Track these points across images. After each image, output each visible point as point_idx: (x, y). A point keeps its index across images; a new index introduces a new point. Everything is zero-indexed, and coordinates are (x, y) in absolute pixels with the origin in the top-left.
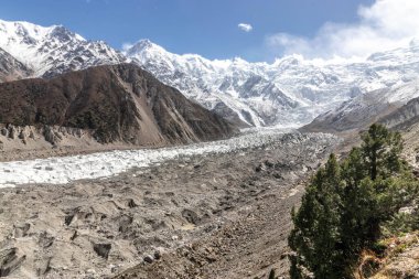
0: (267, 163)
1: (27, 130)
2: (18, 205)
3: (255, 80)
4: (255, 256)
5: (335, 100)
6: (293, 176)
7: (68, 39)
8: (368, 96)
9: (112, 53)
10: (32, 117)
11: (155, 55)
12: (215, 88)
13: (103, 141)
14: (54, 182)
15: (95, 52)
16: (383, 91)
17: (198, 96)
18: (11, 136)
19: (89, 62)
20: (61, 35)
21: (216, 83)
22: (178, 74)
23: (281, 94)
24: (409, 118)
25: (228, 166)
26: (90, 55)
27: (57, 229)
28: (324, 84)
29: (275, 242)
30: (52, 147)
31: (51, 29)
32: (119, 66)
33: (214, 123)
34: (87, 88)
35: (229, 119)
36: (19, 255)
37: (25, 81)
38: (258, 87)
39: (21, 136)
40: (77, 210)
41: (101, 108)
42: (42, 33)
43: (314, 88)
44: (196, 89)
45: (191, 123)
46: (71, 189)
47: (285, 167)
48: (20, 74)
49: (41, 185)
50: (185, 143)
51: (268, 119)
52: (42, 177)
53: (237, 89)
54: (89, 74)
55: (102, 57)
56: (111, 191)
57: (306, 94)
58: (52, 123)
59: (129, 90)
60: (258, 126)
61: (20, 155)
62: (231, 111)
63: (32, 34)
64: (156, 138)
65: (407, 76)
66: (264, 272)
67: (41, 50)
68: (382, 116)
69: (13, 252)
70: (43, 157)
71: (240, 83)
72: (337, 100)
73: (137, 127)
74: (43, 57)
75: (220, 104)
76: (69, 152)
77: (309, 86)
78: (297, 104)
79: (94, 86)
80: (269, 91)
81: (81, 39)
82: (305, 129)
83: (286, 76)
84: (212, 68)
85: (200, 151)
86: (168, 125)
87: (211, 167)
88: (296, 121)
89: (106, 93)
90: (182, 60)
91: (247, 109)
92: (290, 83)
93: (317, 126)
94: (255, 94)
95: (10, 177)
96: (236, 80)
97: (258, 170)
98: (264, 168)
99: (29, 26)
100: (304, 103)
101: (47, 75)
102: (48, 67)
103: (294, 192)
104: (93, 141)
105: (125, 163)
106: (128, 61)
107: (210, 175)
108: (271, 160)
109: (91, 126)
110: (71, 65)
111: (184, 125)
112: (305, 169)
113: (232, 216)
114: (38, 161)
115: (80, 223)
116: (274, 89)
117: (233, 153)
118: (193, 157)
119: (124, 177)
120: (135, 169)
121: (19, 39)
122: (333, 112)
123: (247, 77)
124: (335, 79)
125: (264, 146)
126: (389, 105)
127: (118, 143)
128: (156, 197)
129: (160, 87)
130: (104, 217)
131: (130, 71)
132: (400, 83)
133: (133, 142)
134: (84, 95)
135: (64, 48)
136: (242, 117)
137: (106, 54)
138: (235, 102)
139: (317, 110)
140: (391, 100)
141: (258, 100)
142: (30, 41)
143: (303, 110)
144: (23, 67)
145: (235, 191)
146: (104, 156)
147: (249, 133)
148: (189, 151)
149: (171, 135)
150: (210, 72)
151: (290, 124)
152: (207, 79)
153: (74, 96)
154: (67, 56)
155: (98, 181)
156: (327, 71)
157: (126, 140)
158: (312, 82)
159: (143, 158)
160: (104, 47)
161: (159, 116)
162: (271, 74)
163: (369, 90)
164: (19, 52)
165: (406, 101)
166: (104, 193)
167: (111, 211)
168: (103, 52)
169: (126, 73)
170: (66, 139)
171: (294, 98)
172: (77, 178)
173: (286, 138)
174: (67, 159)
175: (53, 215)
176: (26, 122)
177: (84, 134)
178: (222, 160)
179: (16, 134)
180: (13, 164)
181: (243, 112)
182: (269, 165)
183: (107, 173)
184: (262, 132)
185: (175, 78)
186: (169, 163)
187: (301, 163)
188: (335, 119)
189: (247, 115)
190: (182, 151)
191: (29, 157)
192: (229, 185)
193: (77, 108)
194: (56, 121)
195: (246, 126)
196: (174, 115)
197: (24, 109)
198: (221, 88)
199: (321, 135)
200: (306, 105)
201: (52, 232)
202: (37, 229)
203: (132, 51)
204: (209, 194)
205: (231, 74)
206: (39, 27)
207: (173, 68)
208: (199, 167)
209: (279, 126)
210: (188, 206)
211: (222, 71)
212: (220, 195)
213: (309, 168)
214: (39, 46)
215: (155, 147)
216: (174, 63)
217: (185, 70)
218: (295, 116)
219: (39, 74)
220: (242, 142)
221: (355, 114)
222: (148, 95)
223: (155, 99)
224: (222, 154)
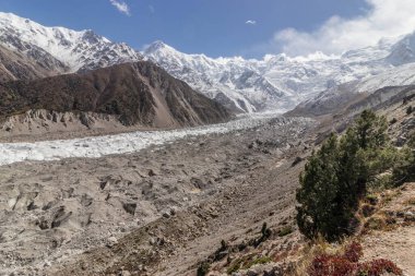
0: (257, 142)
1: (67, 116)
2: (64, 174)
3: (249, 74)
4: (249, 214)
5: (314, 90)
6: (278, 151)
7: (96, 41)
8: (342, 87)
9: (132, 52)
10: (71, 105)
11: (168, 54)
12: (216, 81)
13: (127, 124)
14: (90, 156)
15: (119, 52)
16: (355, 83)
17: (202, 88)
18: (55, 120)
19: (114, 61)
20: (91, 37)
21: (217, 77)
22: (186, 70)
23: (269, 85)
24: (375, 105)
25: (227, 144)
26: (115, 55)
27: (94, 192)
28: (305, 77)
29: (264, 203)
30: (87, 129)
31: (82, 33)
32: (138, 63)
33: (215, 110)
34: (113, 81)
35: (228, 106)
36: (67, 210)
37: (64, 76)
38: (251, 80)
39: (62, 121)
40: (109, 178)
41: (124, 97)
42: (74, 36)
43: (297, 80)
44: (200, 82)
45: (196, 109)
46: (103, 162)
47: (273, 145)
48: (59, 71)
49: (80, 159)
50: (192, 125)
51: (259, 106)
52: (81, 152)
53: (234, 81)
54: (114, 70)
55: (125, 56)
56: (134, 163)
57: (290, 85)
58: (86, 110)
59: (146, 82)
60: (251, 111)
61: (63, 135)
62: (229, 100)
63: (68, 38)
64: (169, 122)
65: (375, 70)
66: (256, 225)
67: (75, 50)
68: (353, 103)
69: (62, 209)
70: (80, 136)
71: (237, 77)
72: (316, 90)
73: (154, 113)
74: (77, 56)
75: (220, 94)
76: (100, 133)
77: (292, 79)
78: (282, 94)
79: (119, 81)
80: (260, 83)
81: (107, 41)
82: (289, 114)
83: (273, 71)
84: (213, 64)
85: (204, 132)
86: (178, 111)
87: (213, 145)
88: (281, 108)
89: (128, 86)
90: (188, 58)
91: (242, 98)
92: (278, 76)
93: (298, 111)
94: (248, 86)
95: (56, 153)
96: (233, 75)
97: (250, 147)
98: (255, 145)
99: (61, 29)
100: (289, 93)
101: (80, 71)
102: (81, 64)
103: (279, 164)
104: (119, 124)
105: (144, 142)
106: (146, 59)
107: (212, 151)
108: (261, 140)
109: (117, 112)
110: (100, 63)
111: (191, 111)
112: (288, 146)
113: (230, 183)
114: (76, 140)
115: (112, 188)
116: (264, 82)
117: (231, 134)
118: (199, 137)
119: (144, 152)
120: (153, 146)
121: (57, 41)
122: (313, 100)
123: (242, 72)
124: (315, 73)
125: (255, 128)
126: (359, 95)
127: (139, 126)
128: (170, 168)
129: (171, 80)
130: (130, 183)
131: (147, 68)
132: (369, 76)
133: (151, 124)
134: (111, 87)
135: (94, 49)
136: (237, 105)
137: (128, 54)
138: (232, 92)
139: (299, 99)
140: (361, 90)
141: (251, 90)
142: (66, 43)
143: (288, 99)
144: (62, 65)
145: (232, 163)
148: (195, 132)
149: (181, 119)
150: (212, 68)
151: (276, 110)
152: (210, 74)
153: (103, 88)
154: (96, 56)
155: (124, 156)
156: (308, 67)
157: (144, 123)
158: (296, 76)
159: (158, 138)
160: (126, 48)
161: (171, 104)
162: (262, 69)
163: (342, 82)
164: (57, 52)
165: (372, 91)
166: (130, 165)
167: (136, 179)
168: (125, 52)
169: (144, 69)
170: (98, 123)
171: (280, 89)
172: (108, 153)
173: (273, 122)
174: (100, 138)
175: (91, 181)
176: (66, 109)
177: (112, 118)
178: (222, 139)
179: (58, 119)
180: (58, 142)
181: (239, 100)
182: (260, 143)
183: (131, 150)
185: (183, 73)
186: (180, 141)
187: (285, 142)
188: (314, 106)
189: (242, 103)
190: (190, 132)
191: (69, 137)
192: (228, 158)
193: (105, 98)
194: (89, 108)
195: (240, 112)
196: (183, 103)
197: (63, 98)
198: (220, 81)
199: (302, 119)
200: (290, 95)
201: (90, 195)
202: (80, 192)
203: (149, 51)
204: (211, 166)
205: (228, 69)
206: (73, 32)
207: (181, 65)
208: (203, 145)
209: (268, 112)
210: (195, 175)
211: (221, 67)
212: (221, 166)
213: (292, 146)
214: (73, 47)
215: (168, 128)
216: (182, 60)
217: (192, 67)
218: (281, 104)
219: (74, 70)
220: (238, 125)
221: (331, 101)
222: (162, 87)
223: (168, 90)
224: (221, 135)
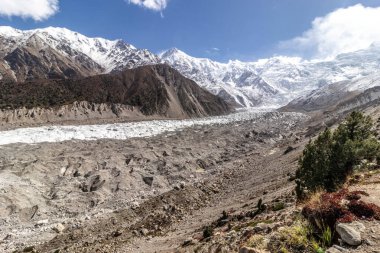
0: (253, 132)
1: (102, 106)
2: (99, 151)
3: (247, 74)
4: (246, 192)
5: (306, 89)
6: (272, 141)
7: (125, 48)
8: (332, 86)
9: (152, 57)
10: (105, 98)
11: (181, 58)
12: (219, 80)
13: (147, 114)
14: (118, 138)
15: (142, 56)
16: (346, 82)
17: (208, 85)
18: (93, 109)
19: (138, 63)
20: (121, 45)
21: (220, 76)
22: (195, 71)
23: (266, 84)
24: (364, 103)
25: (227, 133)
26: (139, 59)
27: (121, 166)
28: (298, 77)
29: (259, 184)
30: (117, 118)
31: (115, 42)
32: (157, 66)
33: (218, 104)
34: (137, 80)
35: (228, 101)
36: (102, 179)
37: (100, 76)
38: (249, 79)
39: (99, 110)
40: (132, 156)
41: (146, 93)
42: (109, 45)
43: (290, 80)
44: (206, 81)
45: (202, 103)
46: (128, 143)
47: (267, 135)
48: (97, 71)
49: (111, 140)
50: (198, 117)
51: (256, 102)
52: (111, 135)
53: (235, 80)
54: (138, 71)
55: (146, 59)
56: (152, 145)
58: (116, 102)
59: (163, 82)
60: (248, 106)
61: (99, 121)
62: (229, 96)
63: (104, 46)
64: (180, 113)
65: (366, 71)
66: (252, 201)
67: (109, 56)
68: (342, 101)
69: (98, 178)
70: (111, 123)
71: (237, 77)
72: (308, 89)
73: (168, 106)
74: (110, 60)
75: (223, 91)
76: (126, 120)
77: (287, 79)
78: (277, 92)
79: (141, 79)
80: (258, 82)
81: (132, 47)
82: (283, 109)
83: (270, 71)
84: (217, 66)
85: (208, 122)
86: (187, 104)
87: (215, 133)
88: (275, 103)
89: (148, 83)
90: (197, 61)
91: (241, 95)
92: (273, 76)
93: (291, 107)
94: (247, 84)
95: (94, 134)
96: (234, 75)
97: (247, 136)
98: (251, 135)
99: (102, 40)
100: (282, 91)
101: (113, 71)
102: (114, 67)
103: (272, 152)
104: (141, 114)
105: (160, 128)
106: (163, 62)
107: (214, 138)
108: (256, 130)
109: (139, 104)
110: (127, 65)
111: (198, 105)
112: (281, 137)
113: (229, 165)
114: (108, 125)
115: (135, 164)
116: (261, 81)
117: (230, 124)
118: (204, 126)
119: (160, 137)
120: (166, 132)
121: (96, 49)
122: (304, 97)
123: (242, 72)
124: (307, 74)
125: (252, 121)
126: (349, 93)
127: (156, 116)
128: (180, 151)
129: (183, 79)
130: (148, 161)
131: (164, 69)
132: (360, 76)
133: (165, 115)
134: (135, 84)
135: (123, 54)
136: (237, 100)
137: (148, 58)
138: (233, 90)
139: (291, 96)
140: (351, 89)
141: (249, 88)
142: (103, 50)
143: (282, 96)
144: (99, 67)
145: (231, 149)
146: (147, 123)
147: (242, 111)
148: (201, 122)
149: (189, 111)
150: (216, 69)
151: (272, 106)
152: (214, 74)
153: (129, 85)
154: (125, 59)
155: (144, 139)
156: (301, 68)
157: (160, 114)
158: (290, 76)
159: (171, 126)
160: (148, 53)
161: (182, 98)
162: (259, 70)
163: (333, 82)
164: (97, 57)
165: (363, 90)
166: (148, 147)
167: (153, 158)
168: (147, 56)
169: (161, 70)
170: (125, 112)
171: (275, 88)
172: (132, 136)
173: (268, 115)
174: (126, 124)
175: (119, 158)
176: (101, 101)
177: (135, 110)
178: (222, 129)
179: (96, 109)
180: (95, 126)
181: (238, 97)
182: (256, 134)
183: (149, 134)
184: (251, 111)
185: (192, 73)
186: (188, 129)
187: (278, 133)
188: (305, 103)
189: (241, 99)
190: (196, 122)
191: (103, 123)
192: (228, 145)
193: (130, 93)
194: (118, 101)
195: (239, 106)
196: (191, 98)
197: (100, 93)
198: (223, 80)
199: (294, 114)
200: (283, 92)
201: (119, 168)
202: (112, 166)
203: (165, 56)
204: (213, 151)
205: (230, 70)
206: (108, 41)
207: (191, 67)
208: (208, 133)
209: (263, 107)
210: (200, 157)
211: (224, 69)
212: (222, 151)
213: (284, 137)
214: (108, 53)
215: (179, 118)
216: (192, 63)
217: (200, 68)
218: (275, 100)
219: (108, 71)
220: (237, 117)
221: (322, 99)
222: (175, 85)
223: (180, 88)
224: (222, 125)
